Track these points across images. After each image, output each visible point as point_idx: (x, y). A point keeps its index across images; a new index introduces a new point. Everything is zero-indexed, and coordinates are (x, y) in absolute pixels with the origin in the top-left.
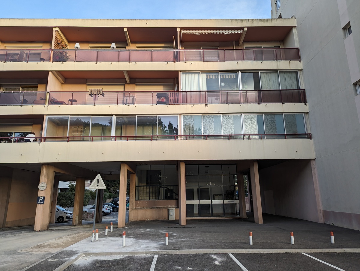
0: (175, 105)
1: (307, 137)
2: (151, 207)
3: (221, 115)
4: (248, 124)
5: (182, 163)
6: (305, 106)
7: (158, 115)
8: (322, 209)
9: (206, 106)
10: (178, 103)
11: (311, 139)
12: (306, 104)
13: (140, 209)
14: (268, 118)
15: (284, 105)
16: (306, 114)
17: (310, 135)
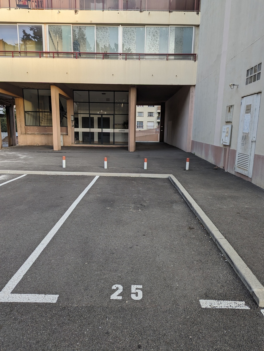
0: (38, 10)
1: (192, 58)
2: (42, 133)
3: (95, 26)
4: (127, 39)
5: (52, 86)
6: (197, 15)
7: (18, 24)
8: (191, 139)
9: (76, 12)
10: (42, 7)
11: (195, 61)
12: (198, 14)
13: (31, 134)
14: (151, 31)
15: (171, 13)
16: (197, 28)
17: (195, 56)
